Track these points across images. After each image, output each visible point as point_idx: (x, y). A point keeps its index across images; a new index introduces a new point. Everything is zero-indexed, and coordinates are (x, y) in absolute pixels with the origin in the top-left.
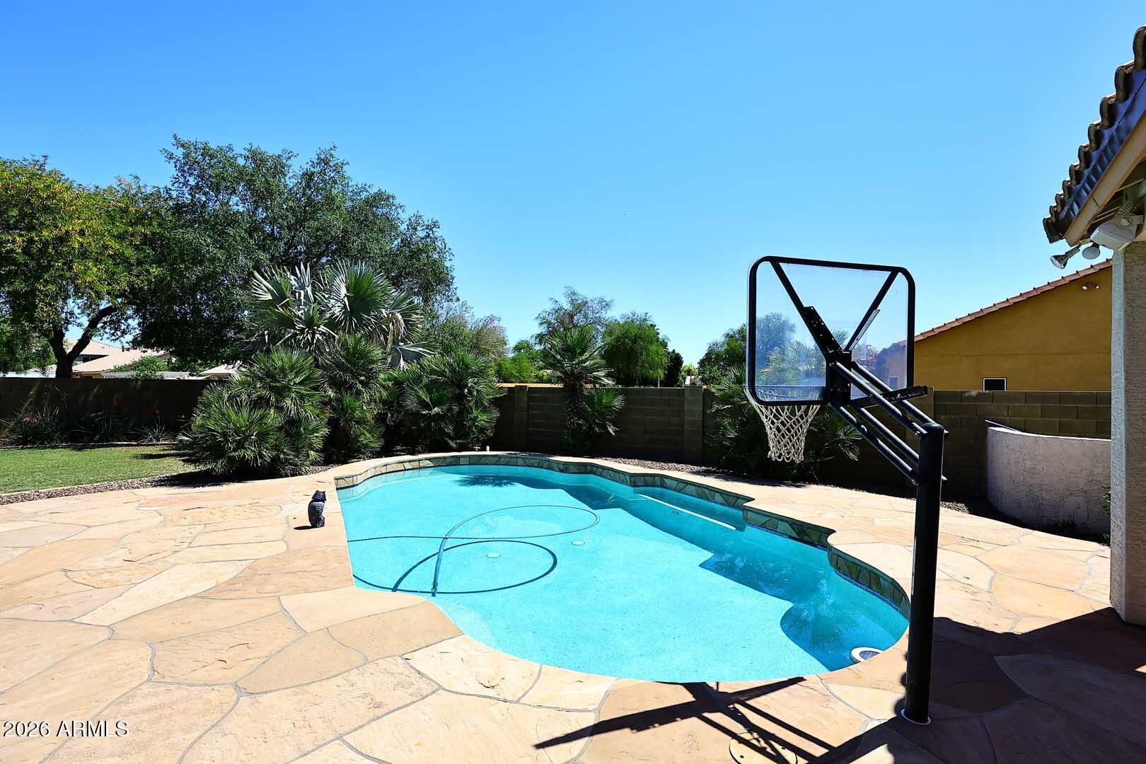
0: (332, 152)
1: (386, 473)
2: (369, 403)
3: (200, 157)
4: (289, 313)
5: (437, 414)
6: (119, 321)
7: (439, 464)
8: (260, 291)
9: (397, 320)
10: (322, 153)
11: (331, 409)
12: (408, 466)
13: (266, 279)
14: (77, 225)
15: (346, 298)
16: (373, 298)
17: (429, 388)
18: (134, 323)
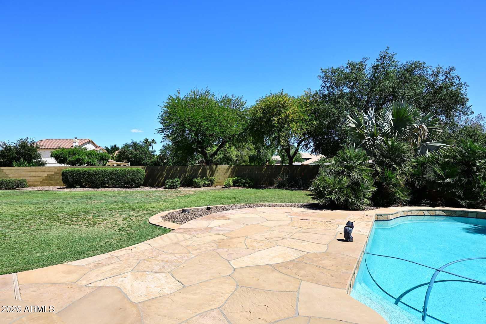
0: (387, 51)
1: (411, 216)
2: (401, 175)
3: (331, 74)
4: (362, 132)
5: (449, 183)
6: (307, 144)
7: (450, 215)
8: (350, 124)
9: (423, 128)
10: (382, 53)
11: (379, 178)
12: (426, 213)
13: (353, 118)
14: (290, 111)
15: (392, 121)
16: (407, 118)
17: (443, 167)
18: (312, 144)
